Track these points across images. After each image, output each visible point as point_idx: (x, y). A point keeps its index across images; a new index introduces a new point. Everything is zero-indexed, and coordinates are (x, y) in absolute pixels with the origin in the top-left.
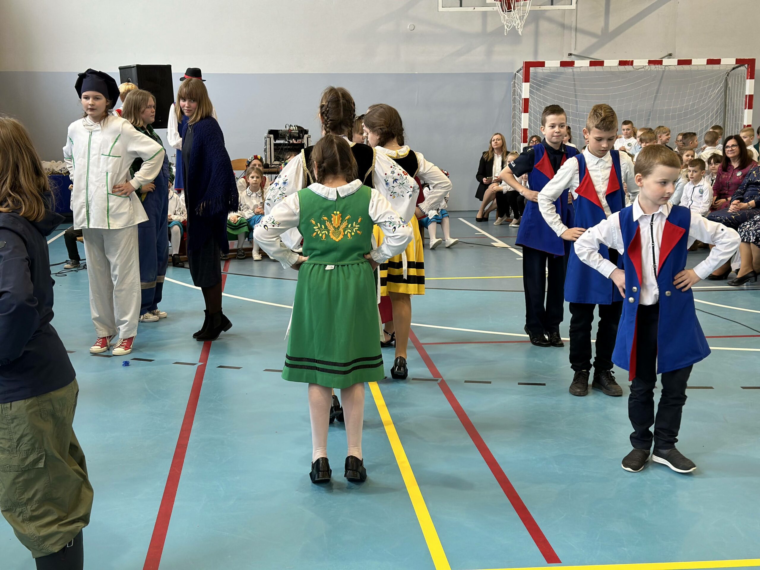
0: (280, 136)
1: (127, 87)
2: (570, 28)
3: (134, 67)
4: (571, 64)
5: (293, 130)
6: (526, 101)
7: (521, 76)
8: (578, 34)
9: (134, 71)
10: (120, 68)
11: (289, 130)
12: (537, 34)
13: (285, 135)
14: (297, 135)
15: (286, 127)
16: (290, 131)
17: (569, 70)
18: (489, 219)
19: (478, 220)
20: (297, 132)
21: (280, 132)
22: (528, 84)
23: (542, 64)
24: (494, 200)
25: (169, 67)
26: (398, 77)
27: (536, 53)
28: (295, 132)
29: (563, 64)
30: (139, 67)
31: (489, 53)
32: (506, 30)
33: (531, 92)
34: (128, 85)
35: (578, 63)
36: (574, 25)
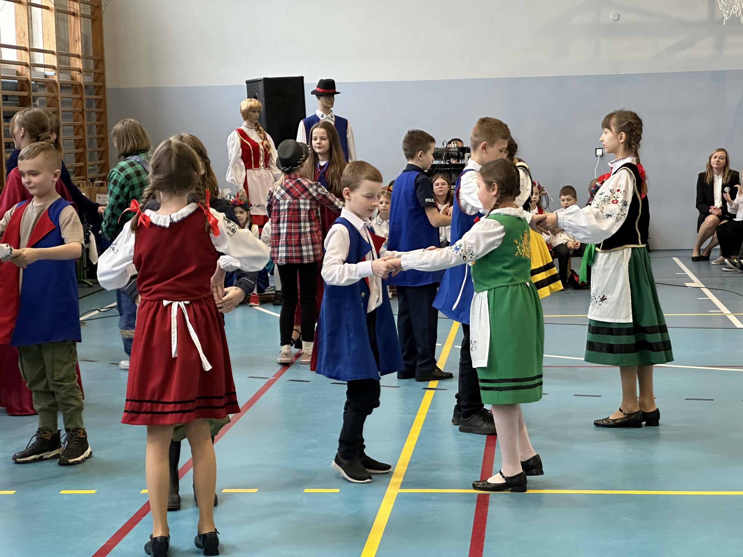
1: (250, 103)
3: (261, 80)
5: (451, 148)
9: (261, 86)
10: (248, 82)
11: (447, 147)
13: (441, 154)
14: (457, 154)
15: (443, 145)
16: (447, 149)
18: (710, 258)
19: (695, 259)
20: (457, 150)
24: (713, 234)
25: (302, 78)
26: (599, 80)
28: (454, 150)
30: (266, 80)
32: (726, 19)
34: (250, 101)
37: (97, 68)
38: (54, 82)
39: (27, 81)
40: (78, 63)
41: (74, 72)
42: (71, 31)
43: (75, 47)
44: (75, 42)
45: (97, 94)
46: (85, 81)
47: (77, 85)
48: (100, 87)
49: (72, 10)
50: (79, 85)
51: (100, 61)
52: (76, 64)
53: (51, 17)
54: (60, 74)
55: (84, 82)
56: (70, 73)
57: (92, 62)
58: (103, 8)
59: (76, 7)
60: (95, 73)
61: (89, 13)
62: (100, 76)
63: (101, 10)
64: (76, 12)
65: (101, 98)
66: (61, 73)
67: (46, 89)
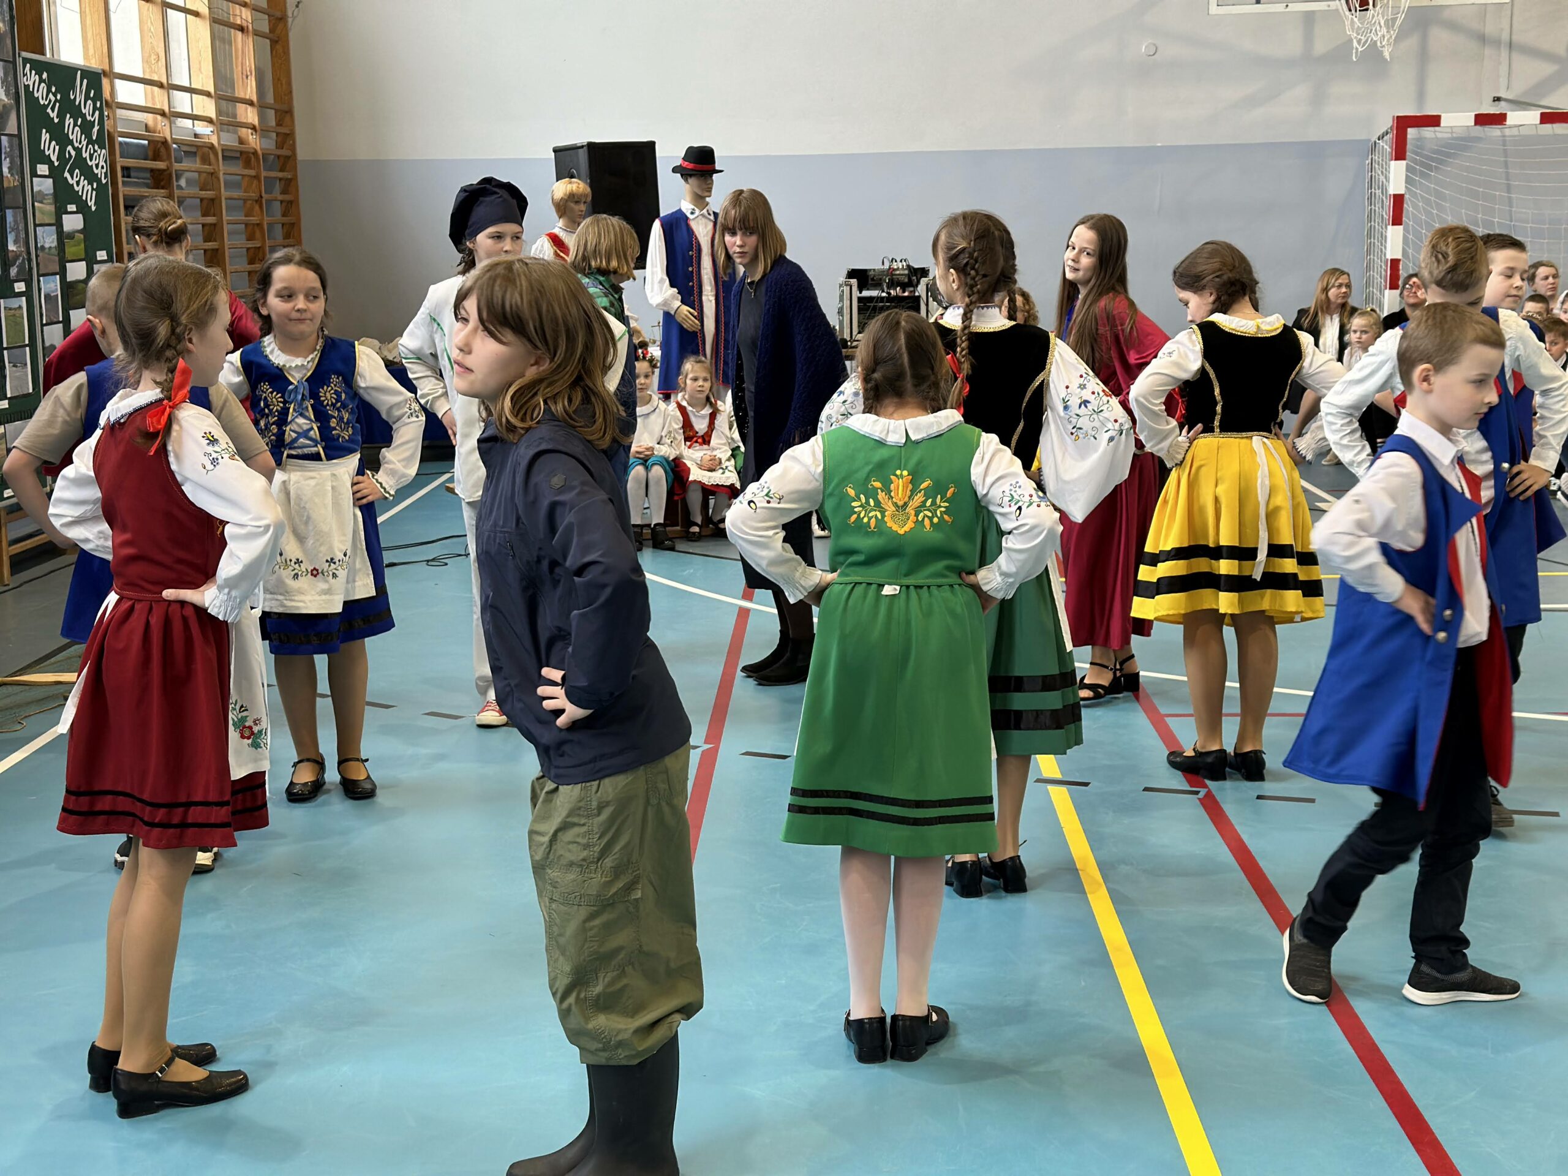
0: (870, 282)
1: (569, 187)
2: (1497, 43)
3: (582, 147)
4: (1499, 119)
5: (898, 269)
6: (1399, 200)
7: (1386, 146)
8: (1515, 55)
9: (583, 156)
10: (556, 150)
11: (890, 268)
12: (1423, 57)
13: (881, 279)
14: (907, 280)
15: (883, 264)
16: (891, 271)
17: (1494, 131)
20: (906, 272)
21: (872, 273)
22: (1403, 163)
23: (1434, 121)
25: (650, 146)
26: (1120, 155)
27: (1421, 96)
28: (902, 272)
29: (1482, 120)
30: (591, 146)
31: (1318, 99)
32: (1357, 49)
33: (1408, 180)
34: (570, 183)
35: (1515, 117)
36: (1505, 36)
37: (281, 125)
38: (212, 147)
39: (165, 143)
40: (250, 115)
41: (244, 130)
42: (237, 58)
43: (245, 86)
44: (244, 77)
45: (281, 170)
46: (264, 146)
47: (248, 153)
48: (288, 158)
49: (239, 22)
50: (253, 154)
51: (286, 112)
52: (247, 117)
53: (202, 31)
54: (221, 133)
55: (261, 149)
56: (236, 132)
57: (271, 114)
58: (290, 20)
59: (244, 16)
60: (278, 134)
61: (265, 28)
62: (286, 139)
63: (287, 22)
64: (245, 24)
65: (289, 177)
66: (221, 131)
67: (198, 159)
